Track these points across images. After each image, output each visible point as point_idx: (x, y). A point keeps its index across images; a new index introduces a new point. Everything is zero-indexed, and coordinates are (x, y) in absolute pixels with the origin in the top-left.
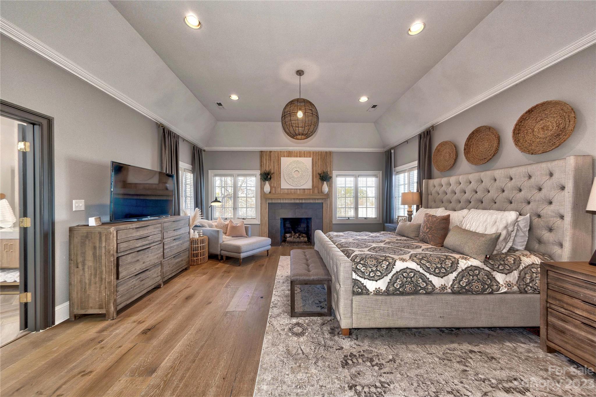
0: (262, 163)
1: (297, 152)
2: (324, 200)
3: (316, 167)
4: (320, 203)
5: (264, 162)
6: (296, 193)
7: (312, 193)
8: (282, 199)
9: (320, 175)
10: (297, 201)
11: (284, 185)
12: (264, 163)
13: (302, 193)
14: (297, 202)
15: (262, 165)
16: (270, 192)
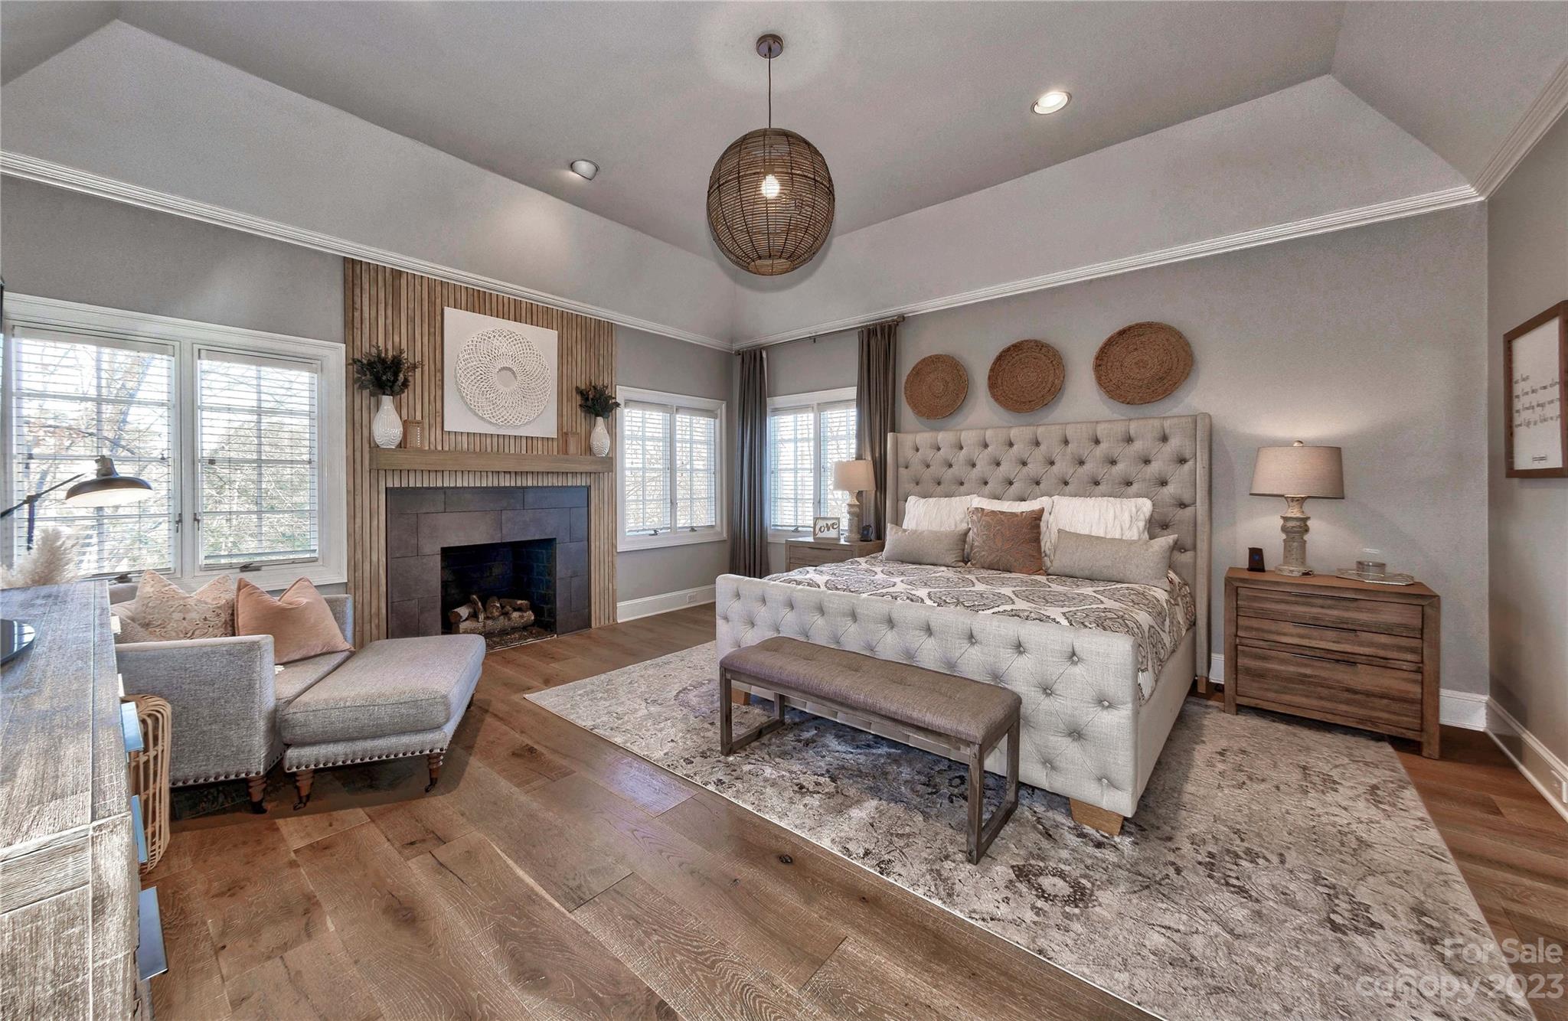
0: (357, 314)
1: (506, 301)
2: (593, 476)
3: (569, 367)
4: (581, 486)
5: (366, 309)
6: (501, 449)
7: (555, 453)
9: (581, 392)
10: (506, 482)
11: (457, 420)
12: (366, 315)
13: (524, 452)
14: (507, 484)
15: (357, 324)
16: (402, 445)
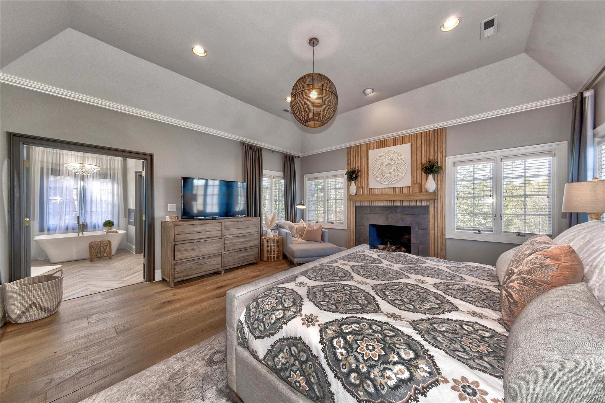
0: (350, 161)
1: (390, 140)
2: (430, 201)
3: (418, 156)
4: (424, 206)
5: (351, 159)
6: (388, 193)
7: (411, 192)
8: (371, 202)
9: (424, 165)
10: (390, 204)
11: (374, 184)
13: (397, 193)
14: (390, 205)
15: (350, 164)
16: (356, 194)
